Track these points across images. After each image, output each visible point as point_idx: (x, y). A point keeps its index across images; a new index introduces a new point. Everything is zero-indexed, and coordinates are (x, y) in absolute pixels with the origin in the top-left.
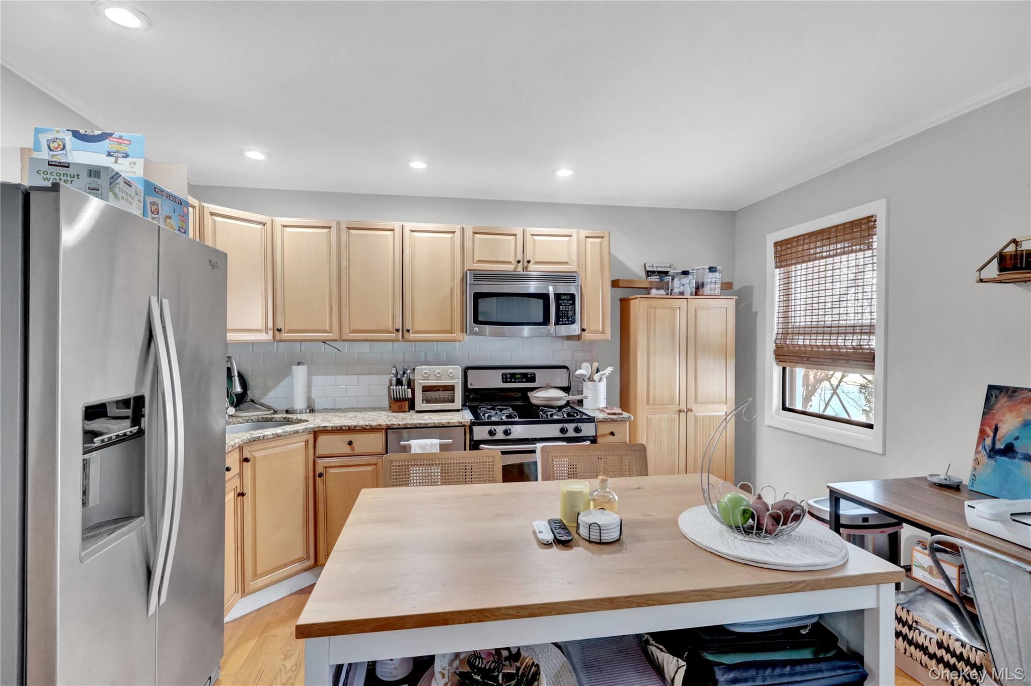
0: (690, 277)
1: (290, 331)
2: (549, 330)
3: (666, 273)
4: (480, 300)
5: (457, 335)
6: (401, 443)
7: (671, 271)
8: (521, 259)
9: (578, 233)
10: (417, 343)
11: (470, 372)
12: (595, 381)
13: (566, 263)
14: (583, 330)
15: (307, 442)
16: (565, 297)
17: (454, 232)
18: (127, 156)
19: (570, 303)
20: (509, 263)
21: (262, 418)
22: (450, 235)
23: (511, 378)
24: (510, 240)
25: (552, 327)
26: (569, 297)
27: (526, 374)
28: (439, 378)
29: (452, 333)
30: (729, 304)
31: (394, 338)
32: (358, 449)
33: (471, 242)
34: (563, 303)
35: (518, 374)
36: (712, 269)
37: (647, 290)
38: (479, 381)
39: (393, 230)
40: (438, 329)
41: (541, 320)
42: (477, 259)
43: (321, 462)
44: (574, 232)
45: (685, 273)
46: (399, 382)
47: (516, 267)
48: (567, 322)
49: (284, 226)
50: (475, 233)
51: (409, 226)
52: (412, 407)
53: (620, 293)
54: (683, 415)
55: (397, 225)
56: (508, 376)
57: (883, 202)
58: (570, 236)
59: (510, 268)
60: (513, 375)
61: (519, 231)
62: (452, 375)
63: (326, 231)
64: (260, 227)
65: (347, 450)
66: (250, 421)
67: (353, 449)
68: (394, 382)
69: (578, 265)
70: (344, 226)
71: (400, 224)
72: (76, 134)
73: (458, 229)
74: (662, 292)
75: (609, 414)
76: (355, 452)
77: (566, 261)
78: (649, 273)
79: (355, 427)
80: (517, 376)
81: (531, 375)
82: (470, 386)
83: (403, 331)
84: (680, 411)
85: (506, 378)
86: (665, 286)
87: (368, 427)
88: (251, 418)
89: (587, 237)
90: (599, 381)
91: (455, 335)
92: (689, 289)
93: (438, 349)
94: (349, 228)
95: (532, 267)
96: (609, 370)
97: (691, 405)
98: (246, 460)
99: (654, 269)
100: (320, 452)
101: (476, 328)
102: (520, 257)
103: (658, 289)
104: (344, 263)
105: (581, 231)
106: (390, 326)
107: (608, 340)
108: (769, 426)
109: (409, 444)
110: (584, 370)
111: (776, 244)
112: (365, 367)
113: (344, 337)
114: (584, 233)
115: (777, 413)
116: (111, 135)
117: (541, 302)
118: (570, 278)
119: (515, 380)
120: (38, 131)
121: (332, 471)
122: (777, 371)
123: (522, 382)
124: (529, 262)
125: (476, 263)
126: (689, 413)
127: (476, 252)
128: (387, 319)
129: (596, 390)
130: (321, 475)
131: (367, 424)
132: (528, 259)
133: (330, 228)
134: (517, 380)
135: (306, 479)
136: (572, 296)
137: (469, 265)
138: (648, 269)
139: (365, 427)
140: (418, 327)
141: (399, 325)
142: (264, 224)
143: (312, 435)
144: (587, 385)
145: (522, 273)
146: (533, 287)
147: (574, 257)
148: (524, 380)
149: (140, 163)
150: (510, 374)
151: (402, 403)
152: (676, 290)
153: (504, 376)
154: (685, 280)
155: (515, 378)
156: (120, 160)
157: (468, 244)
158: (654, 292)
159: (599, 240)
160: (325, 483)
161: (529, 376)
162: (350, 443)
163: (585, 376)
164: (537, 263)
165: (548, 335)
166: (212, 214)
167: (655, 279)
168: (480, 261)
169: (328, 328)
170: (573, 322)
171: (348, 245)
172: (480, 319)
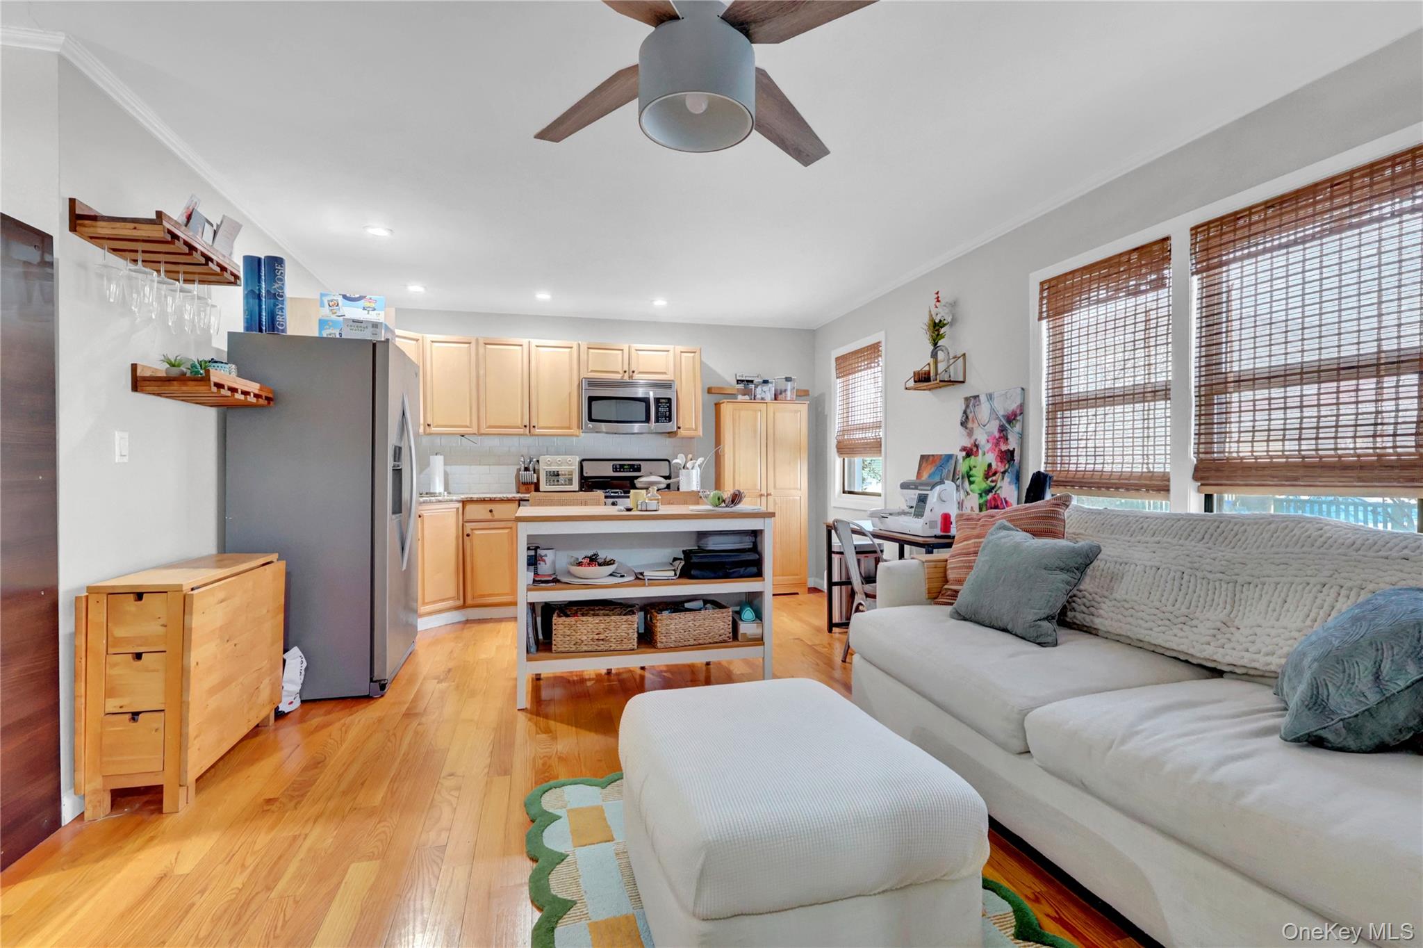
0: (770, 385)
1: (437, 427)
2: (650, 428)
3: (752, 382)
4: (593, 403)
5: (575, 431)
7: (756, 380)
8: (627, 370)
9: (675, 349)
10: (540, 438)
11: (585, 463)
12: (688, 469)
13: (665, 373)
14: (679, 428)
15: (458, 509)
16: (664, 401)
17: (571, 348)
18: (374, 310)
19: (667, 405)
20: (618, 372)
22: (568, 350)
23: (620, 468)
24: (618, 354)
25: (653, 424)
26: (667, 401)
27: (634, 465)
28: (559, 465)
29: (570, 429)
30: (803, 408)
31: (523, 433)
32: (497, 515)
33: (586, 355)
34: (661, 405)
35: (627, 465)
36: (788, 379)
37: (733, 396)
38: (592, 471)
39: (521, 345)
40: (559, 425)
41: (644, 419)
42: (590, 369)
43: (469, 526)
44: (670, 347)
45: (766, 382)
46: (526, 469)
47: (623, 376)
48: (665, 421)
49: (432, 342)
50: (589, 348)
51: (535, 342)
52: (537, 489)
53: (713, 399)
54: (764, 499)
55: (525, 341)
56: (618, 467)
57: (883, 333)
58: (668, 351)
59: (618, 377)
60: (622, 466)
61: (625, 347)
62: (569, 465)
63: (467, 345)
64: (414, 342)
65: (489, 516)
67: (493, 516)
68: (523, 468)
69: (674, 374)
70: (481, 341)
71: (527, 340)
72: (345, 297)
73: (575, 346)
74: (747, 397)
76: (494, 518)
77: (665, 371)
78: (739, 382)
79: (494, 498)
80: (625, 467)
81: (637, 466)
82: (585, 475)
83: (530, 427)
84: (761, 495)
85: (616, 468)
86: (746, 392)
87: (506, 499)
89: (682, 352)
90: (692, 468)
91: (573, 431)
92: (769, 396)
93: (561, 442)
94: (486, 344)
95: (636, 376)
96: (700, 460)
97: (771, 490)
98: (419, 516)
99: (744, 379)
100: (468, 517)
101: (590, 425)
102: (626, 368)
103: (744, 395)
104: (482, 372)
105: (677, 347)
106: (519, 423)
107: (700, 437)
108: (835, 507)
110: (679, 460)
111: (837, 359)
112: (499, 459)
113: (482, 432)
114: (680, 348)
115: (839, 496)
116: (365, 297)
117: (644, 404)
118: (667, 385)
119: (623, 469)
120: (322, 295)
121: (477, 532)
122: (838, 461)
124: (633, 372)
125: (590, 373)
126: (769, 497)
127: (590, 363)
128: (517, 417)
129: (689, 477)
130: (468, 535)
131: (505, 496)
132: (633, 369)
133: (470, 343)
134: (625, 470)
135: (457, 537)
136: (669, 400)
137: (585, 374)
138: (738, 378)
139: (503, 498)
140: (542, 424)
141: (526, 422)
142: (417, 340)
143: (461, 505)
144: (683, 472)
145: (628, 380)
146: (640, 393)
147: (671, 368)
148: (631, 470)
149: (382, 314)
150: (620, 465)
151: (528, 486)
152: (758, 396)
154: (766, 388)
156: (371, 312)
157: (583, 357)
158: (739, 398)
159: (693, 354)
160: (471, 541)
162: (491, 511)
163: (680, 465)
164: (640, 373)
165: (650, 431)
167: (741, 386)
168: (592, 371)
169: (468, 424)
170: (670, 420)
171: (485, 357)
172: (593, 418)
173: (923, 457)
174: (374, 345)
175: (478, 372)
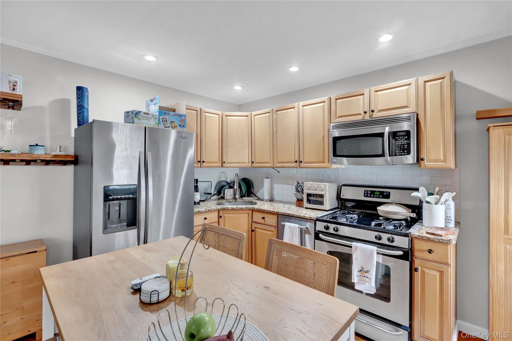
1: (257, 163)
4: (336, 142)
5: (327, 164)
6: (282, 223)
9: (417, 80)
10: (318, 169)
11: (343, 188)
13: (406, 107)
14: (422, 159)
15: (249, 214)
16: (399, 134)
17: (325, 102)
18: (157, 104)
19: (405, 138)
20: (360, 114)
21: (250, 201)
22: (322, 104)
23: (371, 194)
24: (360, 99)
25: (386, 158)
26: (403, 133)
27: (383, 192)
28: (315, 190)
29: (324, 163)
31: (295, 166)
33: (335, 105)
34: (399, 138)
35: (377, 192)
38: (348, 194)
39: (295, 108)
40: (316, 161)
41: (380, 153)
42: (338, 115)
43: (254, 225)
47: (364, 116)
48: (403, 154)
49: (255, 115)
50: (337, 99)
51: (302, 103)
52: (303, 205)
55: (296, 104)
56: (369, 193)
58: (410, 84)
59: (359, 118)
60: (372, 192)
61: (366, 91)
62: (321, 190)
63: (268, 115)
65: (263, 221)
66: (245, 202)
67: (265, 221)
69: (417, 106)
70: (274, 110)
71: (298, 103)
72: (151, 100)
73: (327, 100)
75: (427, 233)
76: (265, 223)
77: (406, 105)
79: (264, 210)
80: (376, 193)
81: (387, 193)
82: (342, 197)
85: (367, 194)
87: (269, 212)
88: (246, 200)
89: (425, 82)
91: (325, 164)
93: (330, 173)
94: (277, 111)
95: (375, 114)
98: (221, 217)
100: (254, 220)
102: (367, 109)
105: (420, 78)
106: (293, 159)
109: (285, 224)
110: (420, 193)
113: (275, 166)
114: (423, 79)
117: (380, 139)
118: (407, 119)
119: (374, 196)
121: (257, 230)
123: (379, 197)
124: (373, 111)
125: (337, 118)
127: (338, 110)
130: (253, 231)
131: (269, 210)
132: (372, 109)
133: (270, 112)
134: (375, 196)
135: (248, 231)
136: (408, 133)
137: (333, 120)
139: (268, 211)
140: (306, 160)
141: (297, 159)
142: (247, 116)
143: (251, 211)
145: (368, 120)
148: (381, 196)
150: (371, 191)
151: (300, 202)
153: (366, 192)
155: (374, 195)
157: (333, 107)
159: (440, 81)
160: (255, 235)
161: (385, 194)
162: (263, 218)
164: (380, 111)
165: (387, 163)
166: (226, 116)
168: (340, 117)
169: (269, 161)
170: (409, 153)
171: (276, 120)
172: (338, 154)
175: (273, 129)
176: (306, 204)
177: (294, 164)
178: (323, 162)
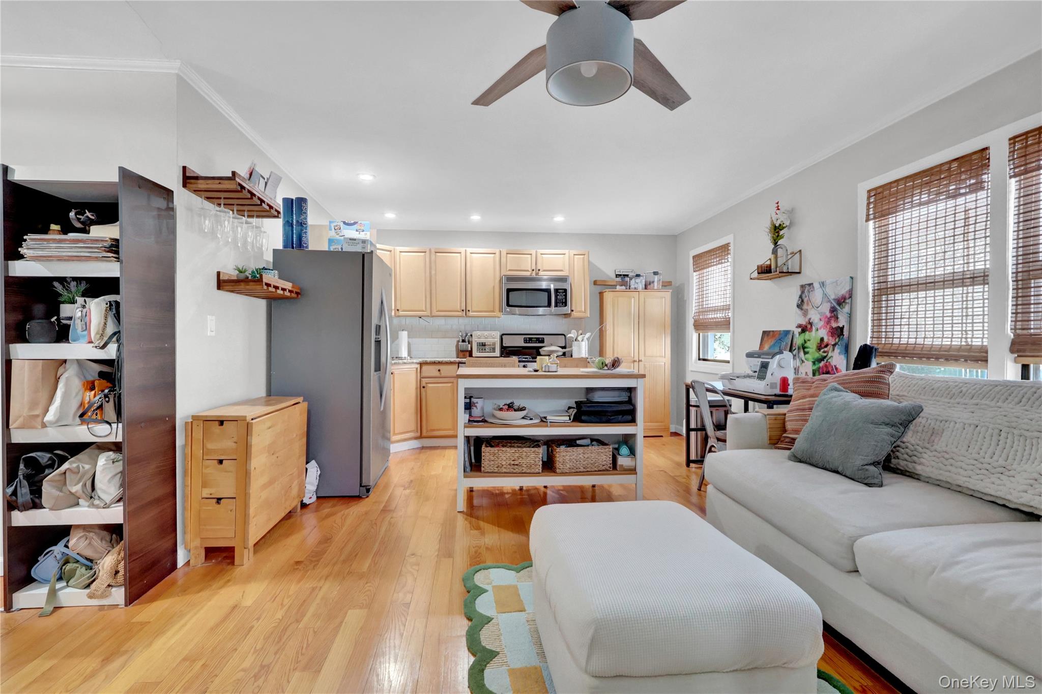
0: (641, 278)
1: (404, 311)
2: (551, 311)
3: (627, 275)
4: (510, 293)
5: (497, 313)
7: (631, 274)
9: (570, 252)
10: (473, 318)
11: (504, 337)
12: (579, 341)
13: (562, 271)
14: (572, 311)
15: (417, 369)
16: (561, 291)
17: (495, 253)
18: (363, 231)
19: (564, 294)
20: (528, 271)
22: (493, 255)
23: (529, 341)
24: (527, 257)
25: (553, 308)
26: (563, 291)
27: (539, 338)
28: (486, 338)
30: (667, 295)
32: (443, 373)
33: (505, 259)
34: (560, 294)
35: (534, 338)
36: (655, 273)
37: (613, 286)
38: (509, 342)
39: (460, 253)
40: (486, 309)
41: (546, 304)
42: (508, 268)
43: (424, 381)
44: (566, 251)
45: (638, 276)
46: (463, 341)
47: (532, 273)
48: (562, 306)
49: (401, 252)
50: (507, 254)
51: (469, 250)
52: (471, 355)
53: (598, 289)
54: (636, 364)
55: (462, 250)
57: (732, 236)
58: (564, 254)
59: (527, 274)
60: (531, 339)
61: (533, 252)
62: (494, 338)
63: (423, 254)
64: (389, 253)
65: (437, 374)
67: (441, 374)
68: (461, 340)
69: (569, 271)
70: (433, 251)
71: (464, 249)
72: (344, 223)
73: (497, 252)
74: (624, 287)
76: (441, 376)
77: (562, 269)
78: (617, 276)
79: (441, 361)
81: (542, 338)
82: (504, 345)
83: (466, 311)
84: (634, 361)
85: (526, 340)
86: (623, 284)
87: (449, 362)
89: (574, 254)
90: (582, 341)
92: (640, 286)
93: (486, 321)
94: (436, 252)
95: (541, 273)
96: (588, 335)
97: (642, 357)
99: (621, 273)
100: (424, 374)
101: (508, 309)
102: (534, 268)
103: (621, 285)
104: (433, 272)
106: (458, 308)
107: (588, 317)
108: (692, 371)
110: (573, 335)
111: (694, 257)
112: (445, 334)
113: (433, 314)
114: (573, 252)
115: (696, 362)
116: (357, 223)
117: (546, 294)
118: (563, 279)
120: (330, 222)
121: (430, 385)
122: (695, 335)
124: (539, 270)
125: (508, 271)
126: (640, 363)
127: (508, 264)
128: (457, 304)
129: (579, 347)
130: (424, 387)
132: (539, 268)
133: (425, 252)
134: (533, 341)
135: (417, 388)
136: (565, 290)
137: (504, 272)
138: (617, 273)
139: (447, 361)
140: (474, 308)
141: (463, 307)
142: (391, 251)
143: (419, 365)
144: (575, 343)
145: (535, 276)
146: (544, 285)
147: (567, 267)
148: (537, 342)
149: (368, 233)
150: (529, 338)
151: (465, 353)
152: (632, 286)
154: (638, 280)
156: (361, 233)
157: (503, 260)
158: (618, 288)
159: (583, 256)
160: (426, 392)
162: (439, 370)
163: (573, 338)
164: (544, 271)
165: (551, 313)
167: (619, 279)
168: (510, 270)
169: (424, 309)
170: (566, 305)
171: (435, 262)
172: (510, 304)
173: (764, 332)
174: (363, 255)
175: (430, 273)
176: (475, 353)
177: (460, 314)
178: (493, 311)
